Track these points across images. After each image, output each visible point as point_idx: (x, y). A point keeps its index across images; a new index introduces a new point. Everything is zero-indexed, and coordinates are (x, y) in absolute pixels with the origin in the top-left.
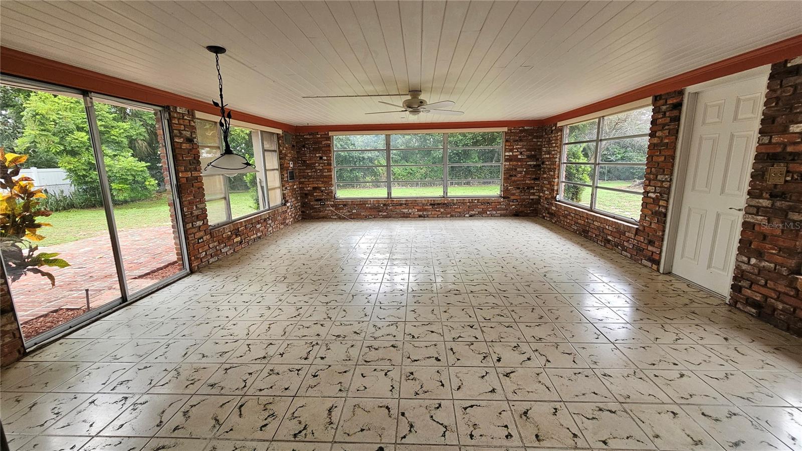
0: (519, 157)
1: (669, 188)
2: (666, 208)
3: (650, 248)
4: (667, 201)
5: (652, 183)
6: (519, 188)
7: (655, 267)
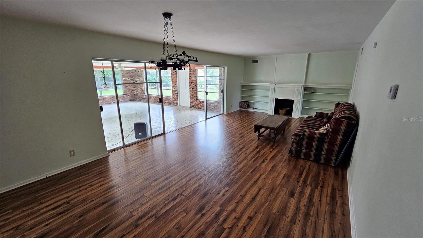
0: (128, 79)
1: (177, 88)
2: (177, 92)
3: (176, 101)
4: (177, 91)
5: (174, 87)
6: (130, 91)
7: (177, 105)
